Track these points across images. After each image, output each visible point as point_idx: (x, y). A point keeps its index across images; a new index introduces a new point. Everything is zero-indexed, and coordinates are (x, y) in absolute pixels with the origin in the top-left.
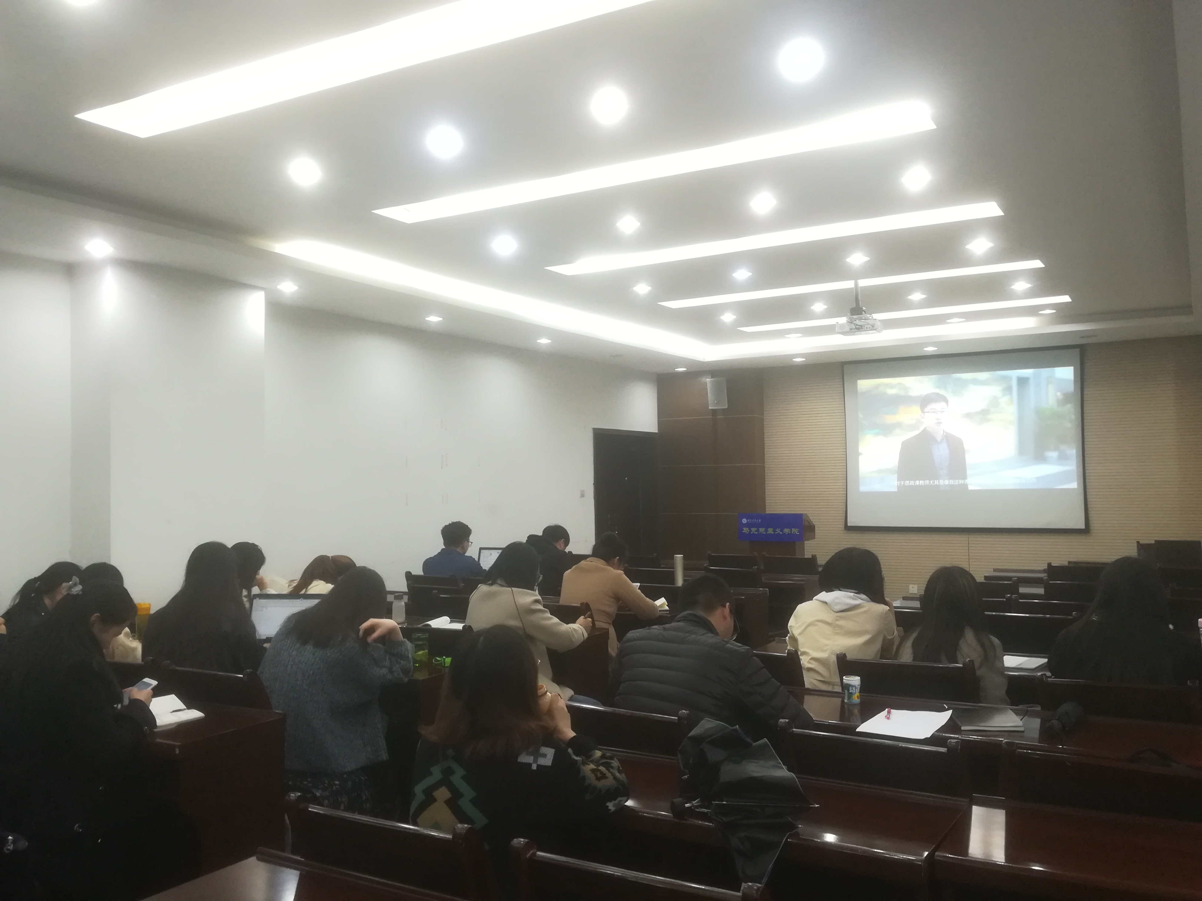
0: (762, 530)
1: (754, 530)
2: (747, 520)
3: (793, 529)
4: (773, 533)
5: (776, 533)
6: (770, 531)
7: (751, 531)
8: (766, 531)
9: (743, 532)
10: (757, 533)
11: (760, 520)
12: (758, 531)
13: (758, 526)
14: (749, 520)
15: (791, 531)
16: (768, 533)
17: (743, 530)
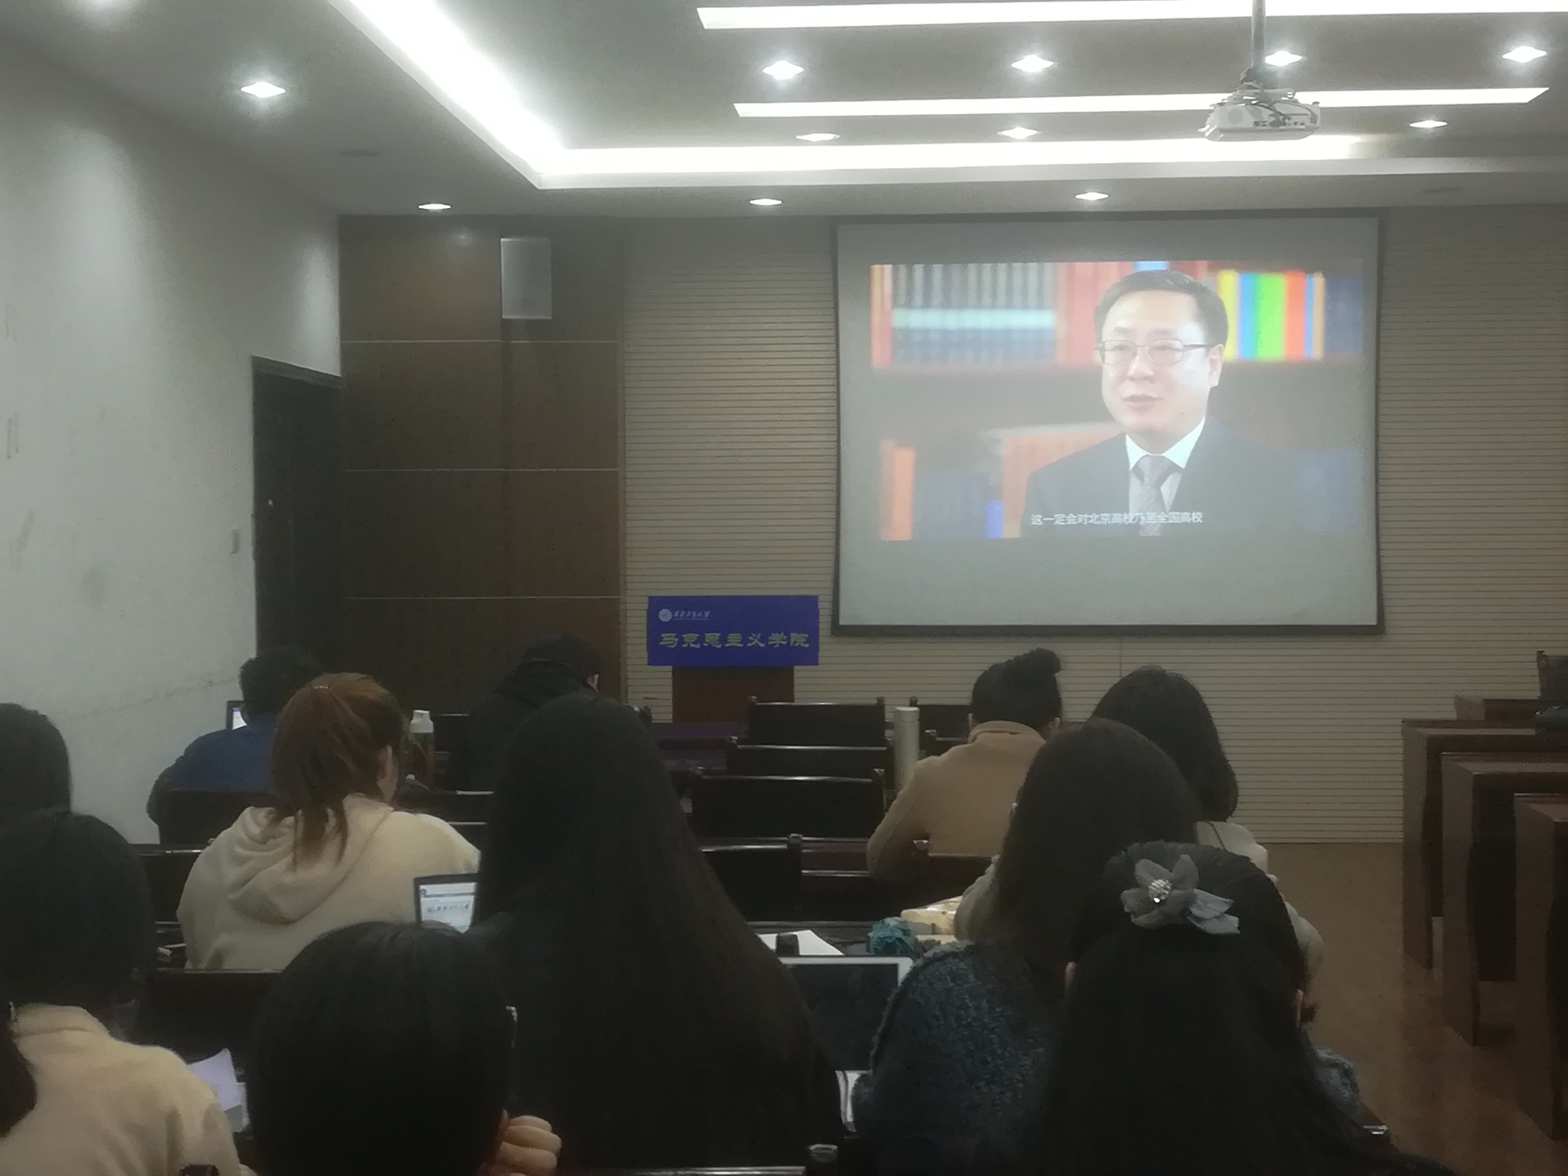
0: (712, 638)
1: (690, 638)
2: (673, 612)
3: (792, 634)
4: (741, 645)
5: (749, 645)
6: (734, 640)
7: (681, 641)
8: (723, 640)
9: (661, 643)
10: (698, 646)
11: (707, 614)
12: (701, 640)
13: (701, 628)
14: (677, 614)
15: (788, 639)
16: (727, 645)
17: (661, 639)
